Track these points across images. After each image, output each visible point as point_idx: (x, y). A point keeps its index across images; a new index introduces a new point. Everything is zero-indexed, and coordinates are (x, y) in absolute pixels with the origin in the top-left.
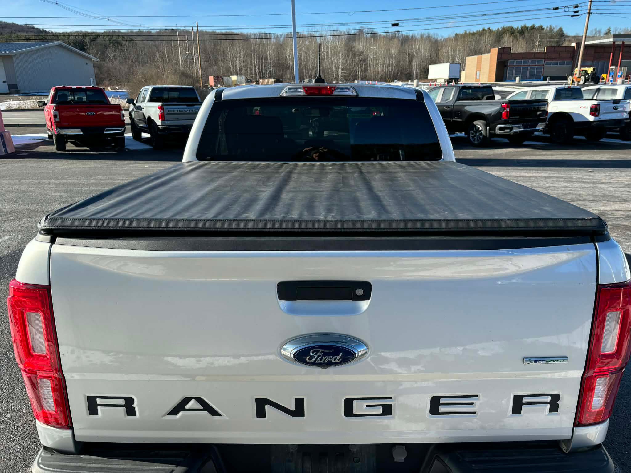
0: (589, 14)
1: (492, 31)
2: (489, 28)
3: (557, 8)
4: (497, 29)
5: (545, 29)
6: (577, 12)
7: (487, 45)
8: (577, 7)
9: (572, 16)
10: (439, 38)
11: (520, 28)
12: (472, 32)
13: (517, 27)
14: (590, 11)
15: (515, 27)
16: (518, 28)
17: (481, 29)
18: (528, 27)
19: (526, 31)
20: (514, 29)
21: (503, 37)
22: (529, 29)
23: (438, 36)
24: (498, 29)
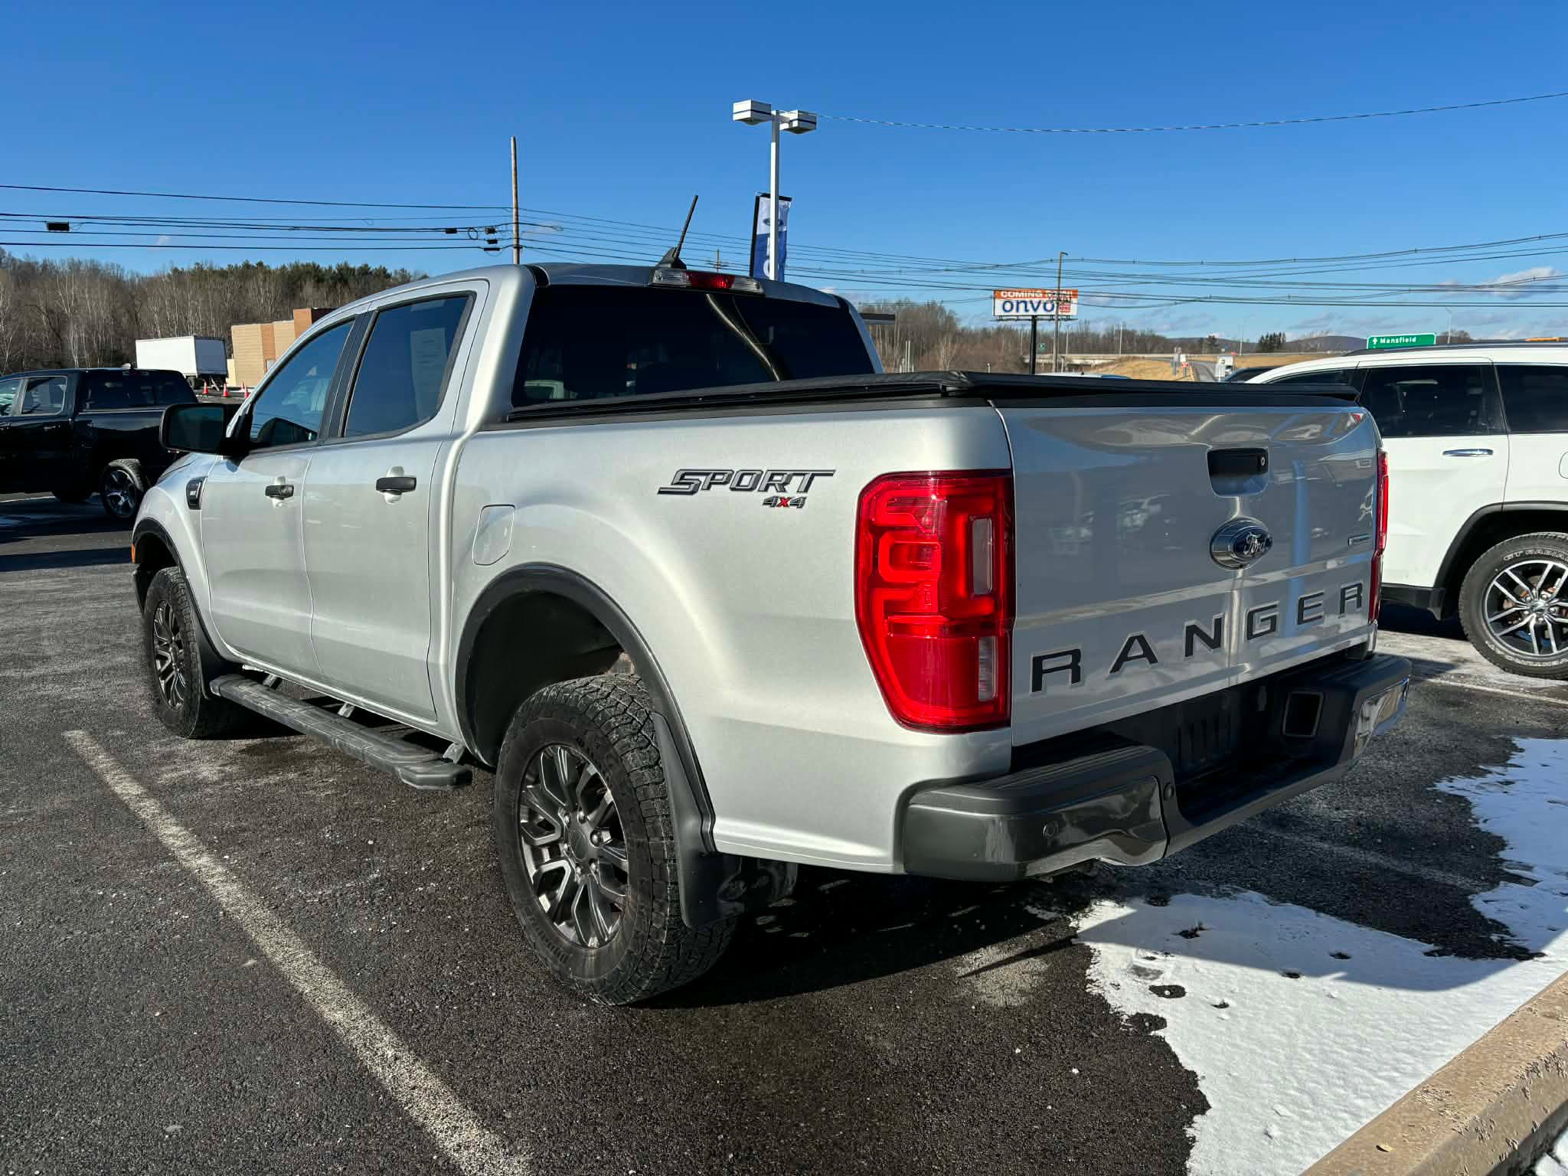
0: (518, 247)
1: (270, 271)
2: (260, 264)
3: (453, 231)
4: (279, 267)
5: (393, 275)
6: (495, 241)
7: (265, 301)
8: (491, 231)
9: (486, 249)
10: (127, 277)
11: (334, 268)
12: (216, 268)
13: (327, 268)
14: (518, 242)
15: (324, 265)
16: (330, 268)
17: (240, 264)
18: (353, 270)
19: (352, 277)
20: (320, 271)
21: (301, 288)
22: (356, 273)
23: (122, 270)
24: (284, 267)
